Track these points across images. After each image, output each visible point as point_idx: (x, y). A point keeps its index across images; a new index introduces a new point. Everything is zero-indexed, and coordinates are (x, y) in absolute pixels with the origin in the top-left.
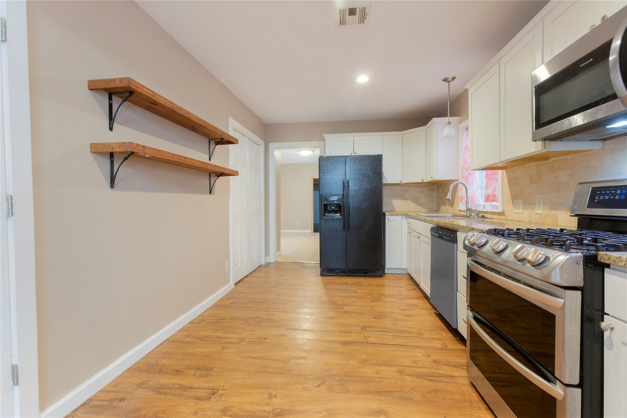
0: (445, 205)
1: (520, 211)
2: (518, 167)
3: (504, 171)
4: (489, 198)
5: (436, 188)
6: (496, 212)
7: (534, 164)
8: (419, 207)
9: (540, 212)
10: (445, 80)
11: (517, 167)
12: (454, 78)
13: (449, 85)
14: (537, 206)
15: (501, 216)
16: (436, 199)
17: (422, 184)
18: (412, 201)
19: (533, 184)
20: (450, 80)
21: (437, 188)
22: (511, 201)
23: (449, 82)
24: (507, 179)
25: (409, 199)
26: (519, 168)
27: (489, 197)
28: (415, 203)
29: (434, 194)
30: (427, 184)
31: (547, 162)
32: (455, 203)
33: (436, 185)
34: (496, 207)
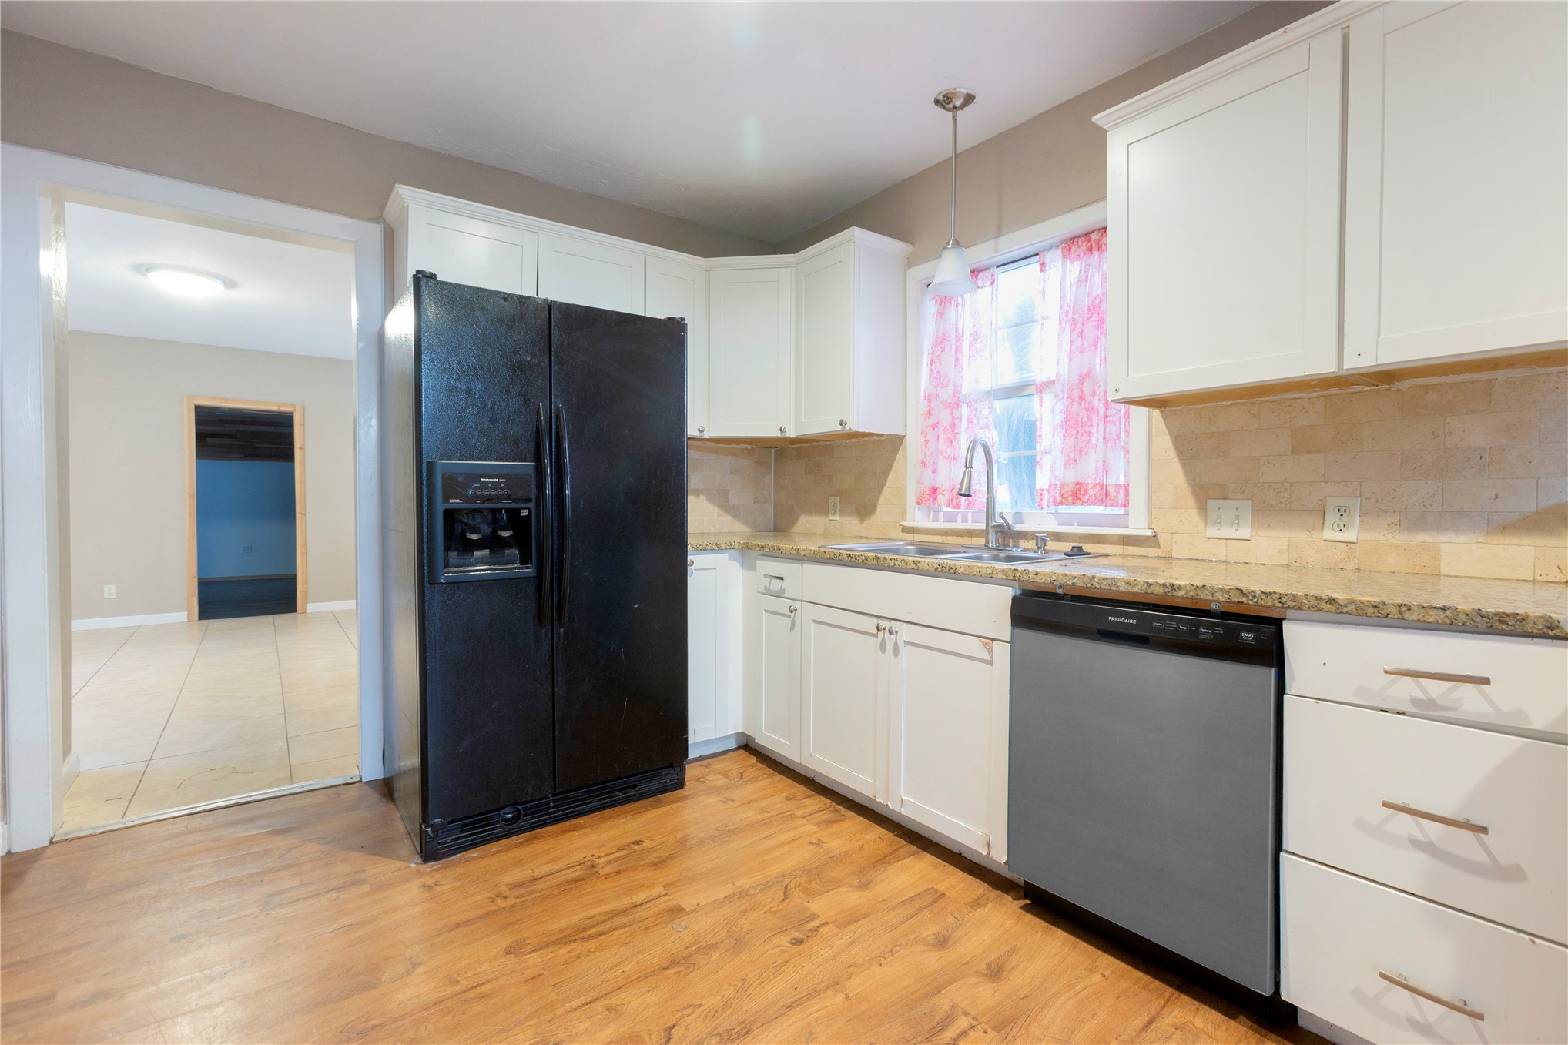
0: (823, 510)
1: (1245, 532)
2: (1230, 403)
3: (1156, 412)
4: (1082, 492)
5: (773, 460)
6: (1112, 536)
7: (1316, 394)
8: (728, 519)
9: (1350, 535)
10: (944, 101)
11: (1224, 403)
12: (969, 99)
13: (954, 119)
14: (1331, 518)
15: (1139, 546)
16: (772, 493)
17: (736, 446)
18: (710, 499)
19: (1308, 452)
20: (958, 103)
21: (776, 460)
22: (1191, 501)
23: (955, 107)
24: (1168, 437)
25: (703, 494)
26: (1232, 404)
27: (1080, 490)
28: (719, 506)
29: (767, 477)
30: (749, 447)
31: (1389, 389)
32: (879, 507)
33: (773, 450)
34: (1121, 520)
